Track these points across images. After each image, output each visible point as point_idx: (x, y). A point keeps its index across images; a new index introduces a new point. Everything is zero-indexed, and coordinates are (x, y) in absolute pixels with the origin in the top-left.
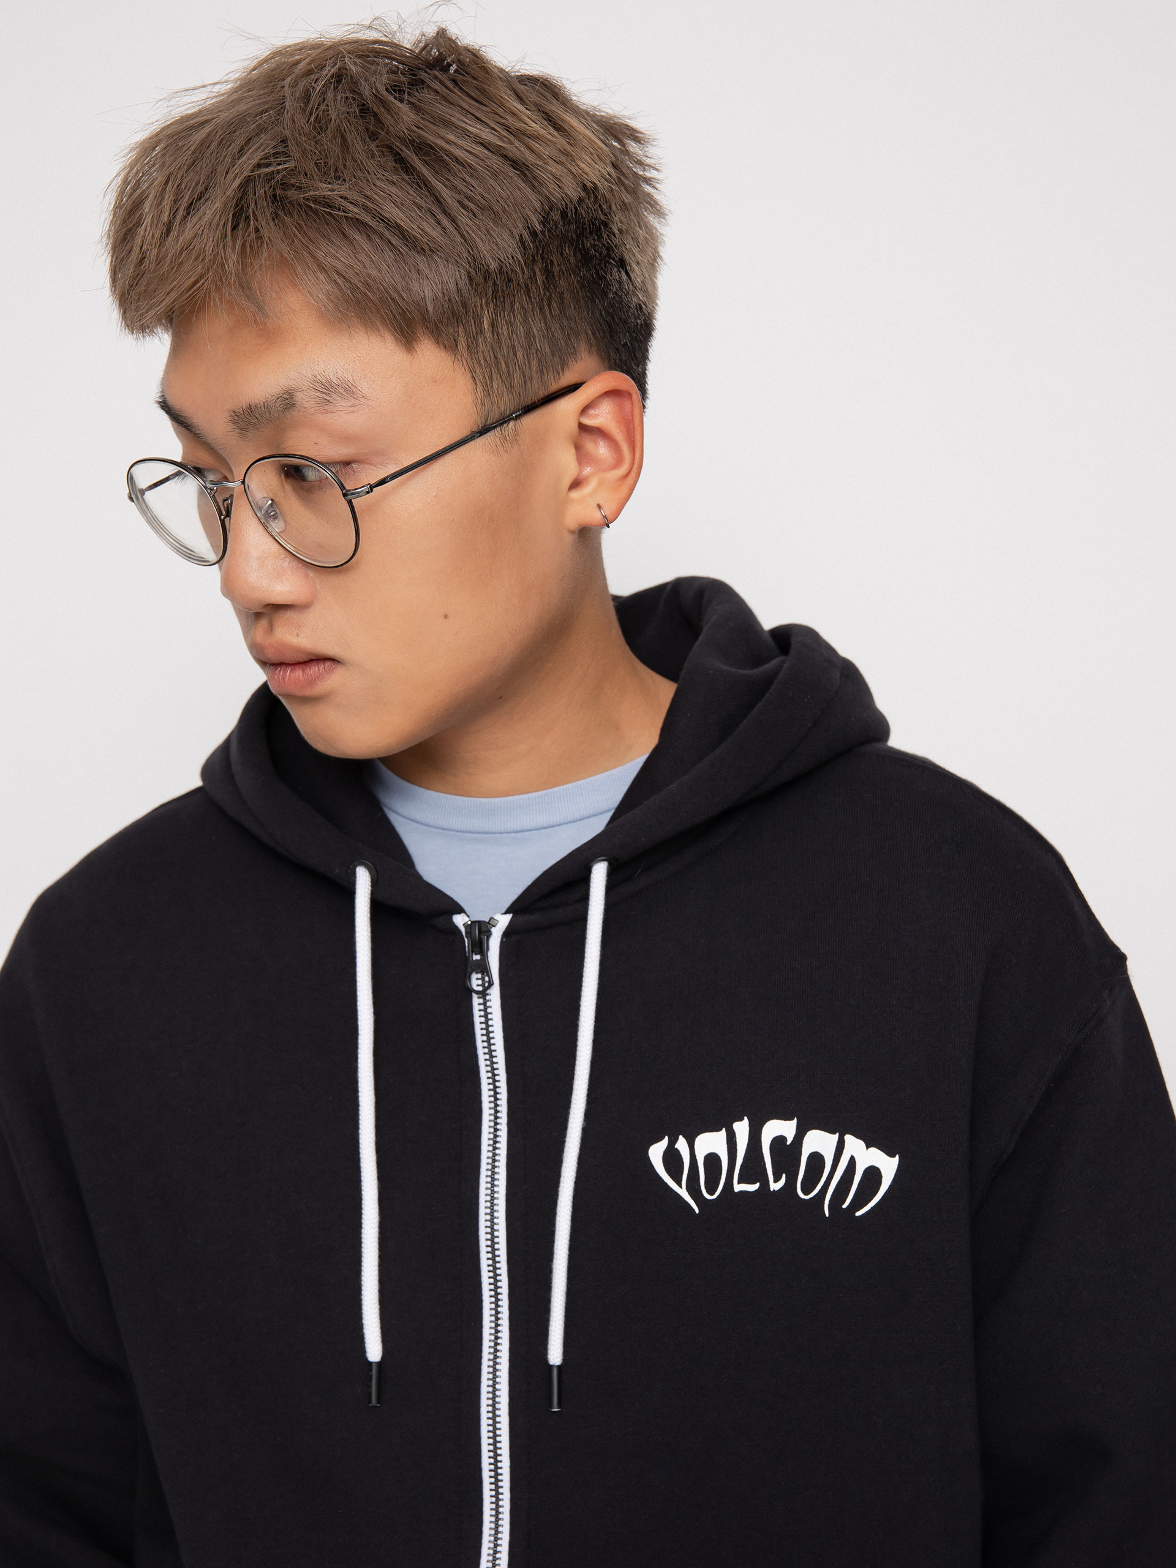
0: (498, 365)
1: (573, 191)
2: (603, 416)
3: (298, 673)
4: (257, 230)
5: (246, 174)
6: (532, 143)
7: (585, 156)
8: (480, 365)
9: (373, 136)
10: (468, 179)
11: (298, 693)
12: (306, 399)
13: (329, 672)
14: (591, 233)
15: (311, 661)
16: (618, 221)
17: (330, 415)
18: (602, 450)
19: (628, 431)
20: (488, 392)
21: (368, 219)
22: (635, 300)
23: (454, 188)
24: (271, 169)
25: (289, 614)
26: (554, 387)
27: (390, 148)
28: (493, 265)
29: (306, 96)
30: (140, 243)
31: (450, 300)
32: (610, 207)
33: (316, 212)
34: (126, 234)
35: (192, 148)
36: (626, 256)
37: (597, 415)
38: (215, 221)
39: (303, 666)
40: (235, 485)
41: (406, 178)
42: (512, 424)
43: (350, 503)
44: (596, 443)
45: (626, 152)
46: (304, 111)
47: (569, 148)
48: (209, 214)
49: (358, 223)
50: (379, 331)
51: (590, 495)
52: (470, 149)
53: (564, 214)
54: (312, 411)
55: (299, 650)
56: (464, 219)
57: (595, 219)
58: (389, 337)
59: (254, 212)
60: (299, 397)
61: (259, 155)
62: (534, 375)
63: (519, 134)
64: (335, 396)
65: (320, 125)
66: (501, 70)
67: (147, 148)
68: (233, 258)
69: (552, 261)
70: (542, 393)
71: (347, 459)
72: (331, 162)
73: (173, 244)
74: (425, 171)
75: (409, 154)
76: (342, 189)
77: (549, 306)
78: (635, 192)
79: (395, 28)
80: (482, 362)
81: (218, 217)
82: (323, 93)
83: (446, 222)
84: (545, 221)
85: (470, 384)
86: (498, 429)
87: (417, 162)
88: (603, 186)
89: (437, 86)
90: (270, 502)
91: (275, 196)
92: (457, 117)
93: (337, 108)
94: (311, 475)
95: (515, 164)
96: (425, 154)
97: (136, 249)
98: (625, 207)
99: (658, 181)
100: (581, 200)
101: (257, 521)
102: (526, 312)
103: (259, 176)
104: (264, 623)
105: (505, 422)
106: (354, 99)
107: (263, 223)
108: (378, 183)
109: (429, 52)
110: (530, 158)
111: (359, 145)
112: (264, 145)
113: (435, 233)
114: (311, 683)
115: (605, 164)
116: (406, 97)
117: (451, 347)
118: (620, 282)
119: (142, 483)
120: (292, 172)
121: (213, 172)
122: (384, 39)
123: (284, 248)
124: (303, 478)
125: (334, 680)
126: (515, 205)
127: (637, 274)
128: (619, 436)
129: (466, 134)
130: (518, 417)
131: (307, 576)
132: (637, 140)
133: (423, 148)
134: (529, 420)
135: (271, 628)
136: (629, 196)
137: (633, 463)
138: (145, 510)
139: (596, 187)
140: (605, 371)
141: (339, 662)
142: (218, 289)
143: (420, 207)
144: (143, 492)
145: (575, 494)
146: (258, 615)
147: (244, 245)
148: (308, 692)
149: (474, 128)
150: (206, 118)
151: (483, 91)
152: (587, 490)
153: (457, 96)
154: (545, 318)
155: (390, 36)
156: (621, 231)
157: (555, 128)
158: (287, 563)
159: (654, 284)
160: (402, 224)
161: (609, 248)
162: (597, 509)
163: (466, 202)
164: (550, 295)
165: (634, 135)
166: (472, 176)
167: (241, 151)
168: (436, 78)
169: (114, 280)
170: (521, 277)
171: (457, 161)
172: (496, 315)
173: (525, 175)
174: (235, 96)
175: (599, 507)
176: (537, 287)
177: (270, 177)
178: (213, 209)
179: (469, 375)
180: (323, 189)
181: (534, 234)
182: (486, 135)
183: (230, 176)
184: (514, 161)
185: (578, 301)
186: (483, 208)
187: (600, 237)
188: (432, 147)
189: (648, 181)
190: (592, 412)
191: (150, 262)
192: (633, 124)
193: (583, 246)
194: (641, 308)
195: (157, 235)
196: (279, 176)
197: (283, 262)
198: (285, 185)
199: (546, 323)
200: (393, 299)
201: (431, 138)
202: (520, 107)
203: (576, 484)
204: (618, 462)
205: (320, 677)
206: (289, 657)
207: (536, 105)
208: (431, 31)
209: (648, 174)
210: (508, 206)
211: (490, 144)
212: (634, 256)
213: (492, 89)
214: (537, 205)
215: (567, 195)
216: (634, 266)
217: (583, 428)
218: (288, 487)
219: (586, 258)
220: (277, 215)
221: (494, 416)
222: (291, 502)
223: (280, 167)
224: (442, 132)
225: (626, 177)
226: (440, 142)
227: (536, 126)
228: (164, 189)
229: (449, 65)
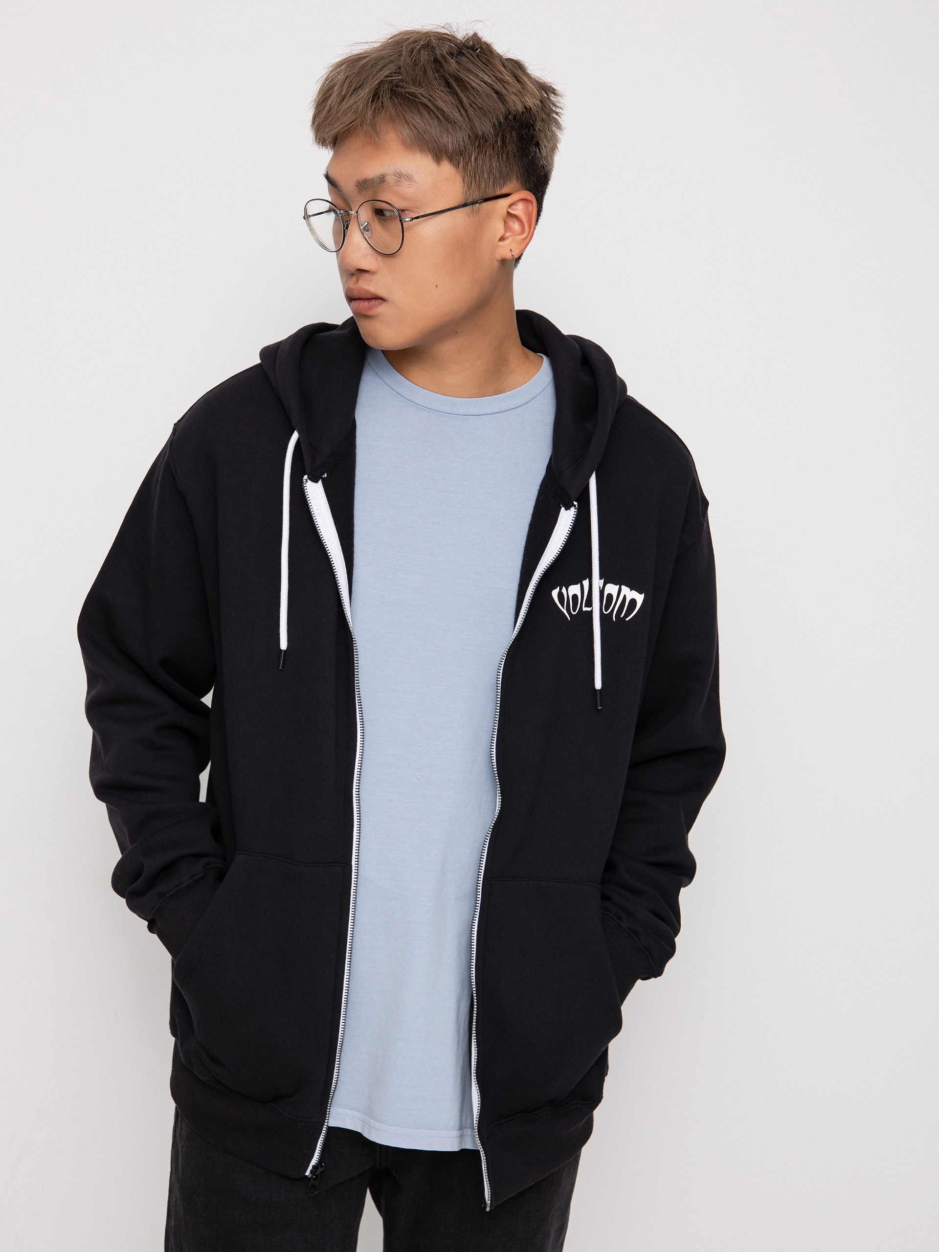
0: (475, 177)
1: (520, 108)
2: (519, 210)
3: (366, 303)
4: (382, 103)
5: (381, 79)
6: (506, 85)
7: (528, 95)
8: (468, 176)
9: (438, 71)
10: (476, 95)
11: (364, 313)
12: (390, 179)
13: (380, 304)
14: (526, 128)
15: (373, 298)
16: (539, 125)
17: (399, 187)
18: (516, 226)
19: (529, 219)
20: (469, 188)
21: (430, 105)
22: (541, 162)
23: (469, 98)
24: (393, 78)
25: (367, 275)
26: (499, 193)
27: (444, 77)
28: (480, 133)
29: (412, 51)
30: (330, 104)
31: (459, 144)
32: (536, 119)
33: (408, 98)
34: (324, 100)
35: (360, 66)
36: (540, 142)
37: (516, 210)
38: (365, 97)
39: (368, 300)
40: (353, 212)
41: (448, 90)
42: (477, 205)
43: (402, 224)
44: (514, 223)
45: (549, 98)
46: (410, 57)
47: (522, 90)
48: (362, 94)
49: (425, 106)
50: (427, 154)
51: (508, 245)
52: (479, 83)
53: (515, 117)
54: (392, 185)
55: (368, 292)
56: (470, 111)
57: (529, 123)
58: (430, 157)
59: (382, 95)
60: (387, 178)
61: (388, 72)
62: (491, 185)
63: (502, 81)
64: (403, 179)
65: (416, 63)
66: (498, 54)
67: (340, 65)
68: (370, 113)
69: (506, 137)
70: (492, 195)
71: (404, 209)
72: (418, 78)
73: (345, 105)
74: (457, 89)
75: (451, 81)
76: (420, 90)
77: (502, 156)
78: (549, 115)
79: (455, 30)
80: (469, 175)
81: (366, 95)
82: (419, 50)
83: (462, 111)
84: (506, 118)
85: (462, 184)
86: (471, 206)
87: (454, 84)
88: (534, 109)
89: (469, 56)
90: (367, 223)
91: (392, 89)
92: (475, 69)
93: (424, 56)
94: (387, 214)
95: (497, 92)
96: (458, 82)
97: (328, 106)
98: (543, 120)
99: (562, 114)
100: (523, 113)
101: (359, 230)
102: (491, 157)
103: (387, 81)
104: (355, 278)
105: (474, 204)
106: (432, 55)
107: (385, 99)
108: (436, 90)
109: (469, 43)
110: (504, 91)
111: (431, 73)
112: (392, 68)
113: (457, 115)
114: (371, 308)
115: (537, 100)
116: (454, 58)
117: (457, 166)
118: (536, 153)
119: (310, 213)
120: (402, 80)
121: (368, 76)
122: (449, 33)
123: (393, 111)
124: (384, 215)
125: (381, 309)
126: (494, 109)
127: (544, 152)
128: (525, 221)
129: (477, 76)
130: (480, 203)
131: (377, 259)
132: (555, 93)
133: (458, 80)
134: (486, 205)
135: (358, 280)
136: (546, 116)
137: (529, 233)
138: (309, 224)
139: (531, 108)
140: (523, 190)
141: (385, 300)
142: (361, 125)
143: (452, 103)
144: (310, 216)
145: (501, 243)
146: (352, 274)
147: (375, 108)
148: (369, 313)
149: (481, 74)
150: (367, 55)
151: (488, 60)
152: (506, 242)
153: (477, 61)
154: (499, 161)
155: (452, 33)
156: (539, 130)
157: (517, 81)
158: (370, 251)
159: (552, 160)
160: (444, 109)
161: (533, 136)
162: (510, 251)
163: (473, 105)
164: (503, 152)
165: (554, 92)
166: (477, 94)
167: (381, 70)
168: (469, 52)
169: (313, 122)
170: (491, 140)
171: (472, 87)
172: (478, 155)
173: (500, 98)
174: (381, 48)
175: (511, 250)
176: (498, 147)
177: (391, 81)
178: (365, 93)
179: (462, 180)
180: (413, 89)
181: (500, 123)
182: (486, 78)
183: (375, 79)
184: (496, 91)
185: (515, 156)
186: (479, 108)
187: (529, 131)
188: (462, 80)
189: (557, 113)
190: (514, 207)
191: (333, 112)
192: (554, 87)
193: (521, 133)
194: (544, 167)
195: (339, 100)
196: (395, 82)
197: (391, 119)
198: (397, 86)
199: (499, 163)
200: (435, 140)
201: (463, 76)
202: (503, 69)
203: (502, 239)
204: (523, 232)
205: (376, 306)
206: (363, 296)
207: (511, 70)
208: (471, 33)
209: (557, 110)
210: (491, 109)
211: (488, 83)
212: (544, 143)
213: (492, 60)
214: (504, 111)
215: (517, 109)
216: (543, 147)
217: (508, 213)
218: (375, 219)
219: (521, 138)
220: (391, 97)
221: (470, 200)
222: (376, 226)
223: (397, 78)
224: (468, 74)
225: (546, 108)
226: (466, 78)
227: (509, 78)
228: (345, 82)
229: (477, 49)
